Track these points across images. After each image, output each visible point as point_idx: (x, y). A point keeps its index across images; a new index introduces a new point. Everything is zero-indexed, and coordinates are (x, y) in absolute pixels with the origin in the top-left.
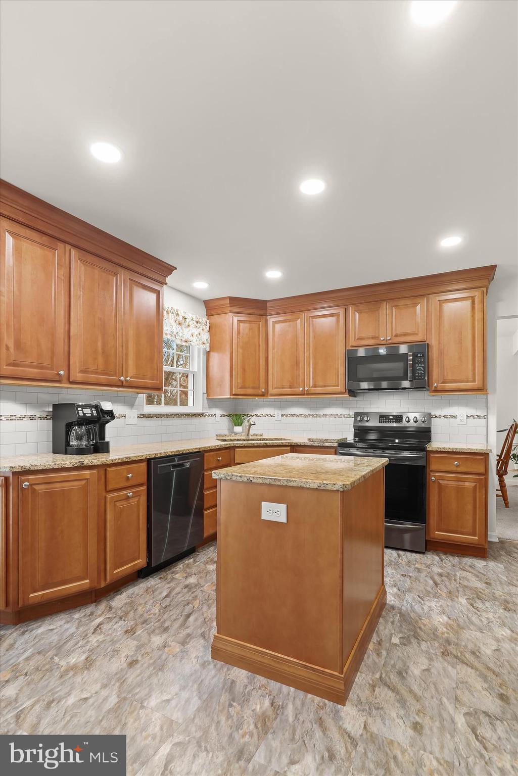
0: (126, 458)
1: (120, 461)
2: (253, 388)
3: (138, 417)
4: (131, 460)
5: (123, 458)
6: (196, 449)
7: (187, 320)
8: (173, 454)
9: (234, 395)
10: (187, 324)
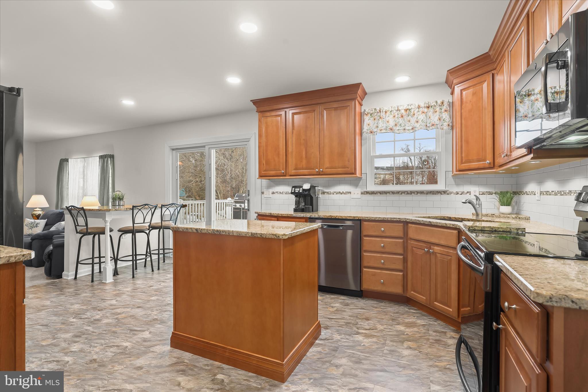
0: (290, 215)
1: (286, 216)
2: (479, 160)
3: (362, 193)
4: (293, 216)
5: (288, 214)
6: (350, 217)
7: (412, 111)
8: (326, 217)
9: (460, 171)
10: (412, 114)
